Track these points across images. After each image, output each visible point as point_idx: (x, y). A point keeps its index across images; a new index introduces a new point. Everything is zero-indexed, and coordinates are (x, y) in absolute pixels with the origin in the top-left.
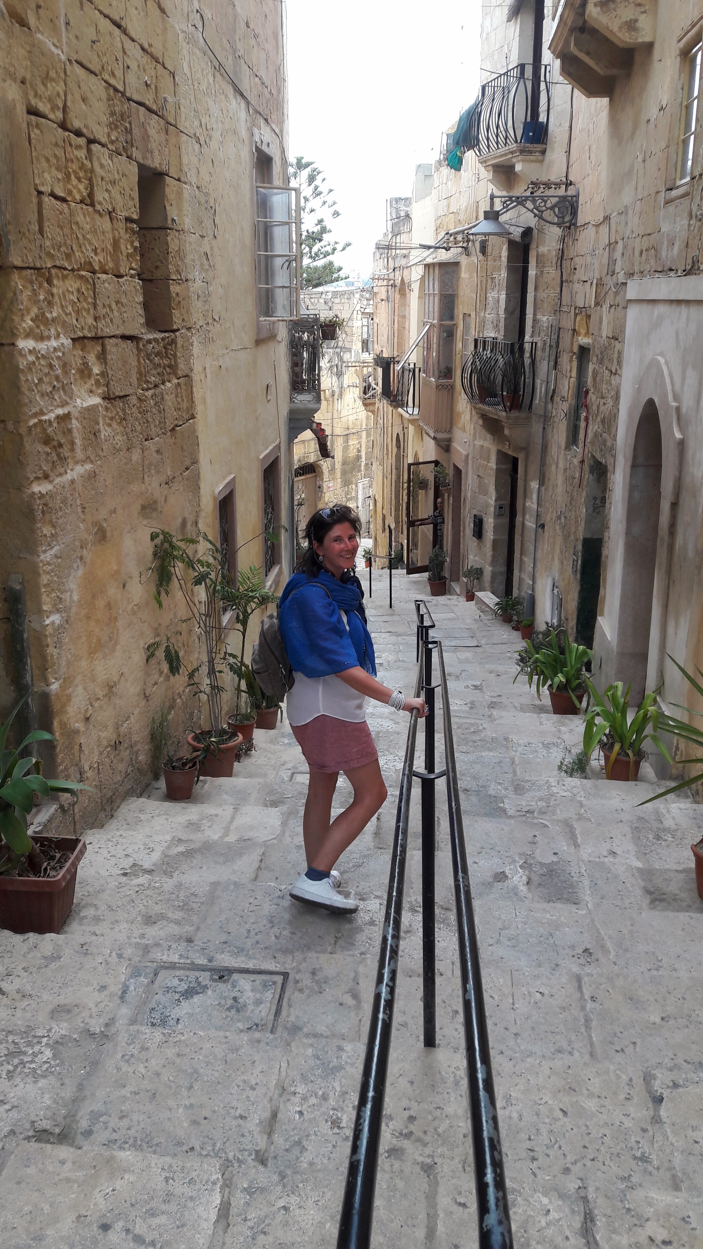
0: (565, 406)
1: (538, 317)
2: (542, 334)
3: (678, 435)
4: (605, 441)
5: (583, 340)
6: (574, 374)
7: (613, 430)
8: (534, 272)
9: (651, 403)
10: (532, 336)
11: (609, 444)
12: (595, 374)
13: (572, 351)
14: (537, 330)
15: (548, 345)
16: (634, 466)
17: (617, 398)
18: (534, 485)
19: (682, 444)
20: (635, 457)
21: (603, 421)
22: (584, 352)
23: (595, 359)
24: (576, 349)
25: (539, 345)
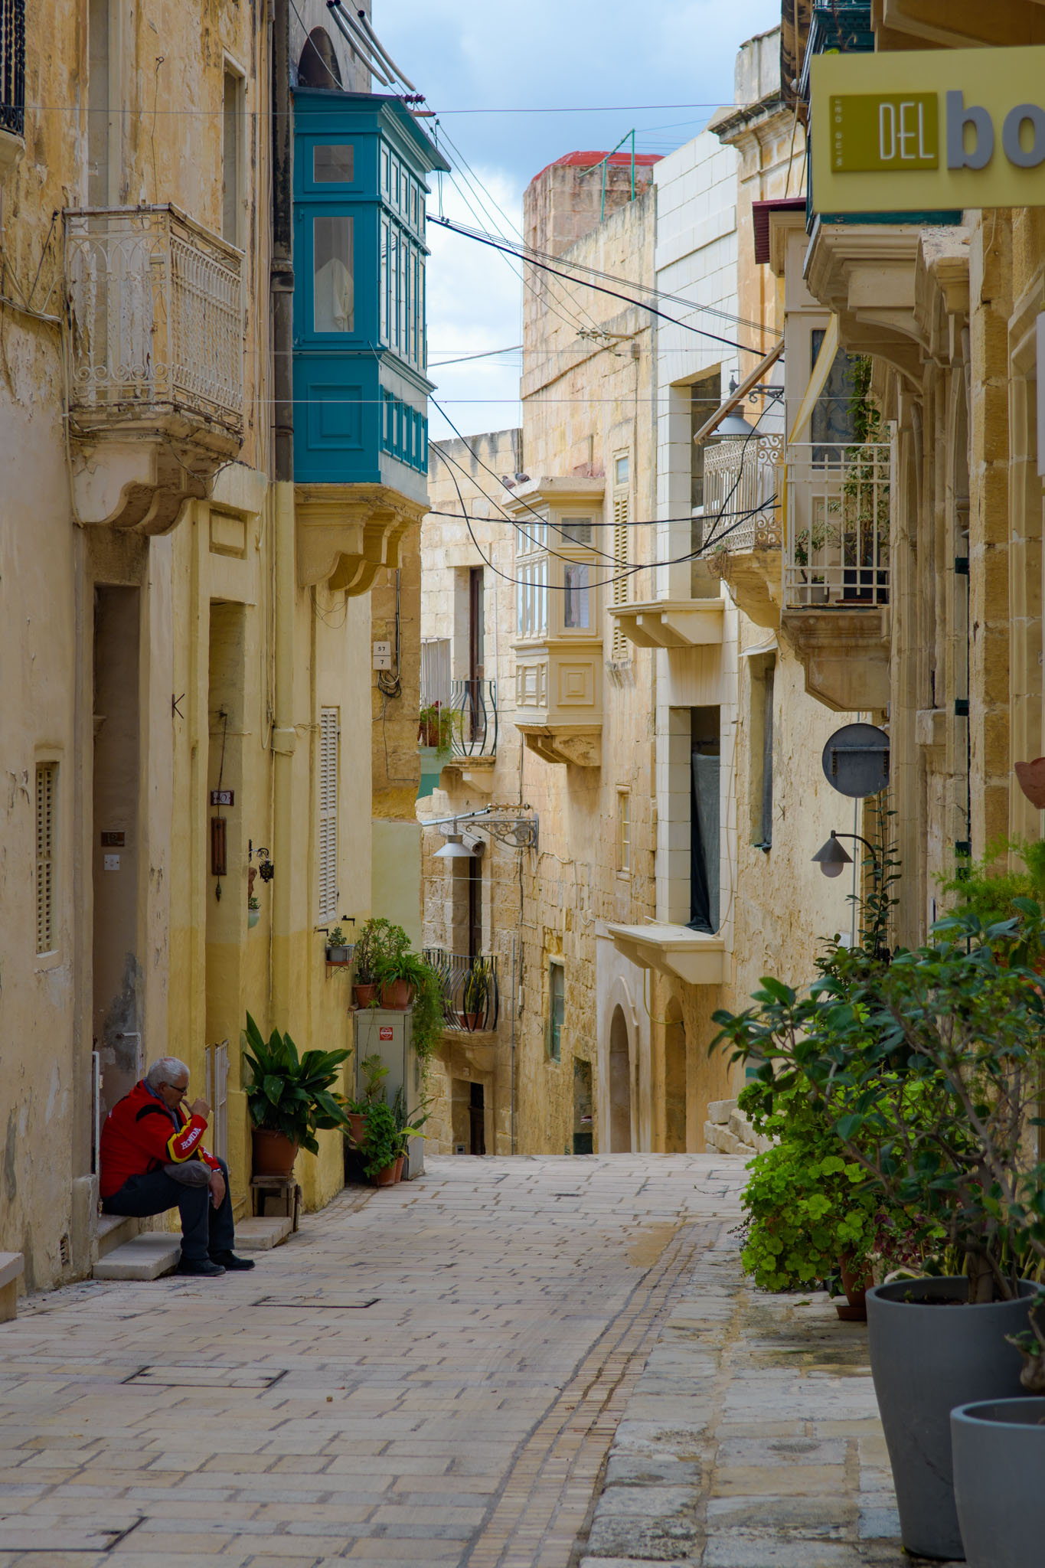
0: (541, 1021)
1: (497, 929)
2: (503, 948)
3: (636, 1024)
4: (587, 1042)
5: (557, 959)
6: (547, 989)
7: (593, 1033)
8: (489, 883)
9: (619, 1008)
10: (491, 950)
11: (591, 1044)
12: (572, 990)
13: (542, 968)
14: (496, 944)
15: (511, 959)
16: (612, 1052)
17: (594, 1007)
18: (506, 1113)
19: (637, 1028)
20: (612, 1047)
21: (584, 1027)
22: (556, 970)
23: (571, 977)
24: (547, 966)
25: (500, 959)
